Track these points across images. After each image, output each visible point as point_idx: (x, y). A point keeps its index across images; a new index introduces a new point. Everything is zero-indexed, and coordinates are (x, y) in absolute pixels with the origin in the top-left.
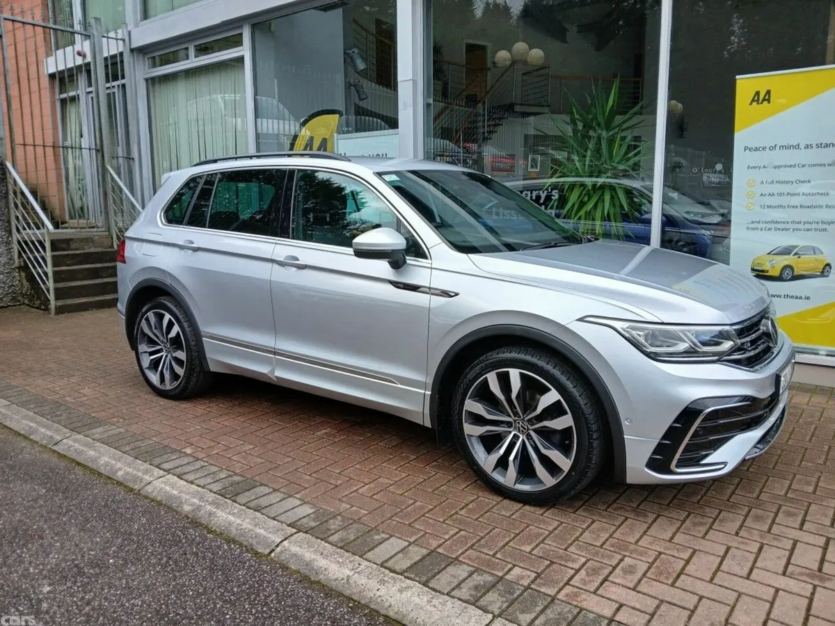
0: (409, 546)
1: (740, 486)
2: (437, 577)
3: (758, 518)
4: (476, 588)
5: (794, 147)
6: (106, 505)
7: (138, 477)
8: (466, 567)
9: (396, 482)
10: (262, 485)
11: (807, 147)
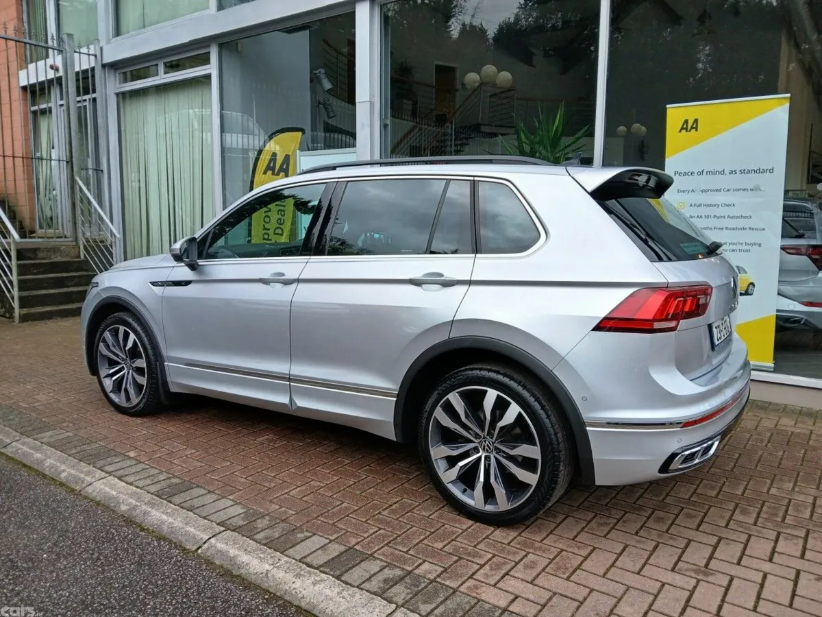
0: (329, 543)
1: (648, 490)
2: (351, 571)
3: (659, 520)
4: (385, 581)
5: (720, 173)
6: (46, 505)
7: (80, 479)
8: (378, 562)
9: (327, 484)
10: (198, 486)
11: (731, 172)
